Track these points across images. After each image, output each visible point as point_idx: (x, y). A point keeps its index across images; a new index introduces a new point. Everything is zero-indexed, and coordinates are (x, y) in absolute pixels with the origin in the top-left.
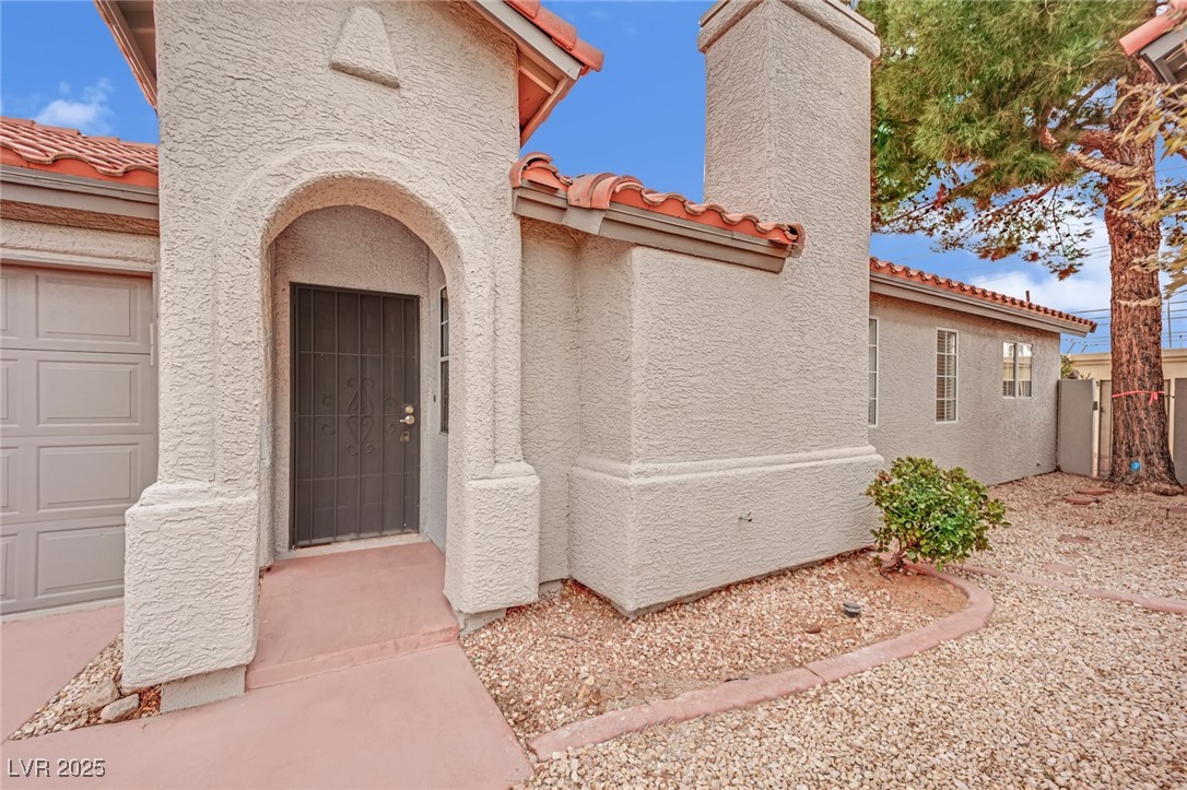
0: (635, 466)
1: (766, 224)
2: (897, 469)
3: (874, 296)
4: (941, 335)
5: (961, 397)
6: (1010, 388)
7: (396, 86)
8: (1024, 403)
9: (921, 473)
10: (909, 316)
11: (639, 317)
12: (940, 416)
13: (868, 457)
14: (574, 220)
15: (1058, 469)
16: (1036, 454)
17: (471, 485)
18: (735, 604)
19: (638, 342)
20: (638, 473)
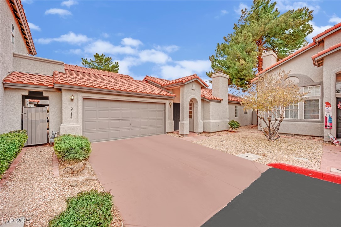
0: (211, 120)
1: (220, 99)
2: (231, 121)
3: (228, 103)
4: (236, 106)
5: (238, 114)
6: (245, 113)
7: (195, 90)
8: (247, 115)
9: (233, 121)
10: (232, 104)
11: (211, 108)
12: (236, 117)
13: (228, 120)
14: (205, 99)
15: (252, 124)
16: (249, 122)
17: (199, 122)
18: (218, 133)
19: (211, 110)
20: (211, 121)
